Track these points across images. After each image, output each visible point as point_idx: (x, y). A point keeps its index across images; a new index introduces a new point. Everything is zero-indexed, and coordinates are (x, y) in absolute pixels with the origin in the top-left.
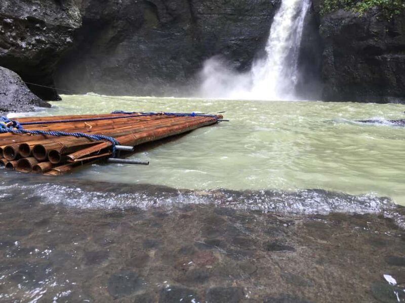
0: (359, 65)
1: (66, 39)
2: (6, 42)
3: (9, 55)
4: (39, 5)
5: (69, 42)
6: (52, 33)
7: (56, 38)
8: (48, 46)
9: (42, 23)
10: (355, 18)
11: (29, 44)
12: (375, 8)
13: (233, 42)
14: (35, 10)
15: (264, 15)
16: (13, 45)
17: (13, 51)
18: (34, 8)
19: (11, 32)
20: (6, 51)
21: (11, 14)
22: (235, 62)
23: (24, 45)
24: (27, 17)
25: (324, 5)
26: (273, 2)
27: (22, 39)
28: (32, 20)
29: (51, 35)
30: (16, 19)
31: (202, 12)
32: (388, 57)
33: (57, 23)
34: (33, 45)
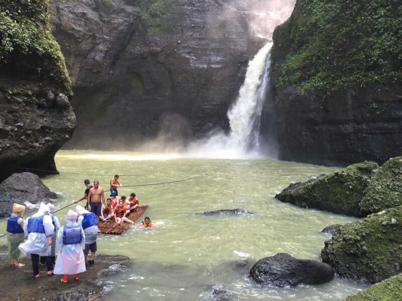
0: (304, 133)
1: (65, 136)
2: (28, 146)
3: (28, 154)
4: (49, 117)
5: (67, 138)
6: (56, 134)
7: (58, 136)
8: (53, 142)
9: (50, 128)
10: (299, 96)
11: (40, 144)
12: (313, 89)
13: (206, 107)
14: (46, 121)
15: (232, 85)
16: (31, 147)
17: (31, 150)
18: (45, 119)
19: (30, 139)
20: (27, 151)
21: (31, 127)
22: (209, 123)
23: (37, 145)
24: (41, 127)
25: (279, 81)
26: (239, 75)
27: (36, 142)
28: (43, 128)
29: (55, 135)
30: (34, 130)
31: (180, 82)
32: (324, 128)
33: (60, 127)
34: (44, 144)
